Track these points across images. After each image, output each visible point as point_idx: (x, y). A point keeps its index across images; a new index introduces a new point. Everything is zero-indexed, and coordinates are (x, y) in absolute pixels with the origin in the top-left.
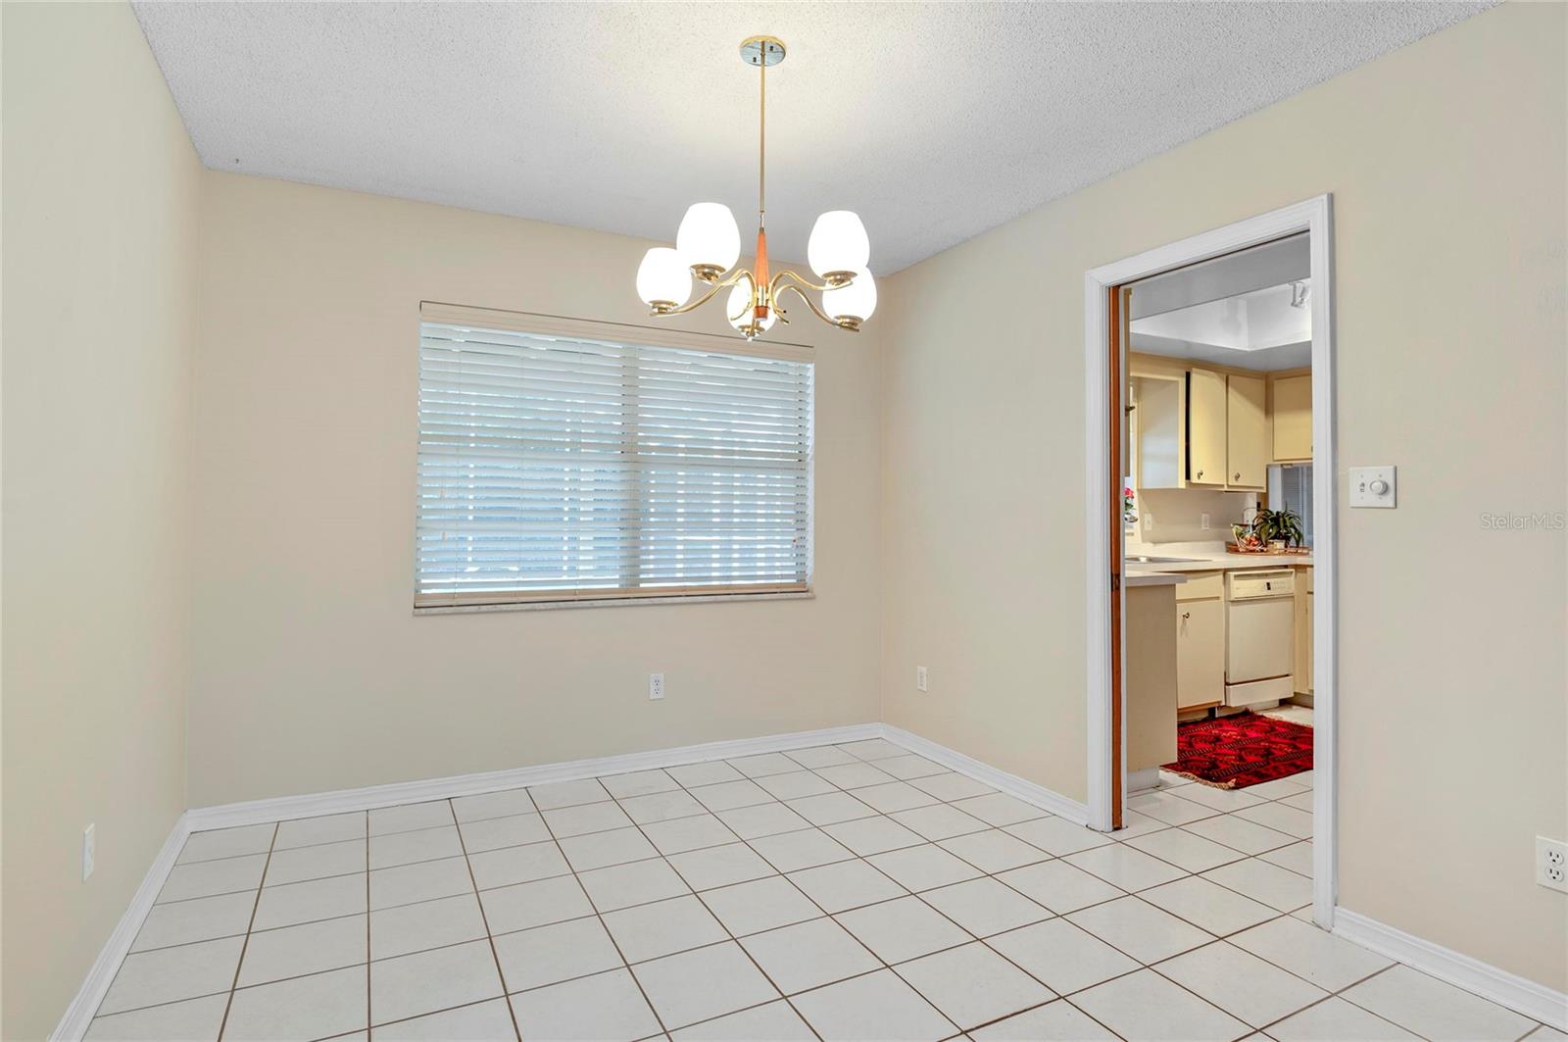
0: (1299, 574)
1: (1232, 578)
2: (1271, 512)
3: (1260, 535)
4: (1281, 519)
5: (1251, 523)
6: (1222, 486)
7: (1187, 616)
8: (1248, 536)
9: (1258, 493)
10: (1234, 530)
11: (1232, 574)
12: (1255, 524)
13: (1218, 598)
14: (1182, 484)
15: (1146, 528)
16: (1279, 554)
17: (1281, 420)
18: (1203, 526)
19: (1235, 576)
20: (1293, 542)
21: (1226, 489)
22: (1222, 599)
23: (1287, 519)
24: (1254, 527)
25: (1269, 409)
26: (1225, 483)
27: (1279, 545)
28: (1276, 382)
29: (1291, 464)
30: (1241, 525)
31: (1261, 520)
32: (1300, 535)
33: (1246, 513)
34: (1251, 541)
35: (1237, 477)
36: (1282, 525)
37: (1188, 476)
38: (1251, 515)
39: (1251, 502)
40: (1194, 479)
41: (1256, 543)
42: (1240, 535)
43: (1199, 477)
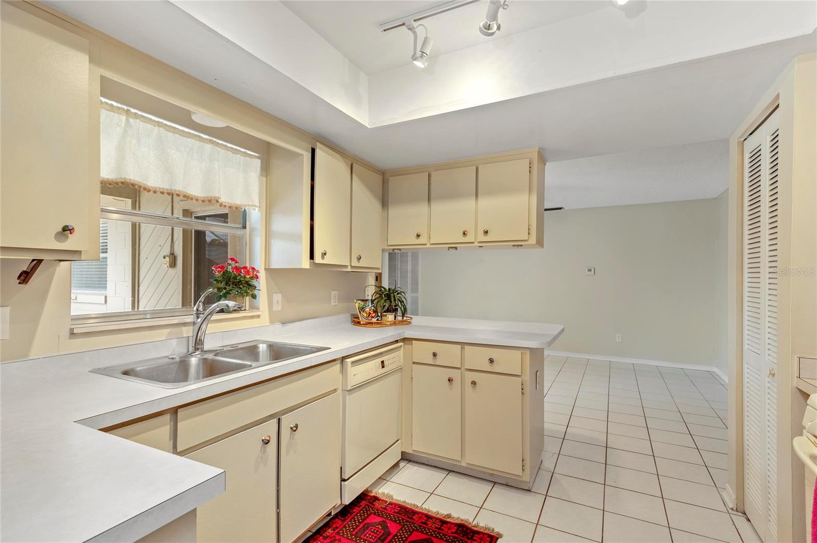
0: (406, 346)
1: (349, 364)
2: (384, 288)
3: (376, 308)
4: (392, 295)
5: (370, 298)
6: (346, 266)
7: (295, 429)
8: (367, 310)
9: (376, 273)
10: (357, 305)
11: (349, 360)
12: (373, 298)
13: (335, 390)
14: (306, 264)
15: (275, 309)
16: (391, 325)
17: (393, 211)
18: (332, 301)
19: (353, 363)
20: (399, 313)
21: (349, 269)
22: (340, 391)
23: (395, 294)
24: (372, 301)
25: (385, 203)
26: (348, 264)
27: (390, 317)
28: (390, 178)
29: (400, 250)
30: (363, 300)
31: (378, 295)
32: (405, 309)
33: (366, 289)
34: (370, 313)
35: (359, 258)
36: (393, 300)
37: (312, 257)
38: (370, 292)
39: (372, 281)
40: (318, 259)
41: (373, 315)
42: (362, 309)
43: (323, 258)
